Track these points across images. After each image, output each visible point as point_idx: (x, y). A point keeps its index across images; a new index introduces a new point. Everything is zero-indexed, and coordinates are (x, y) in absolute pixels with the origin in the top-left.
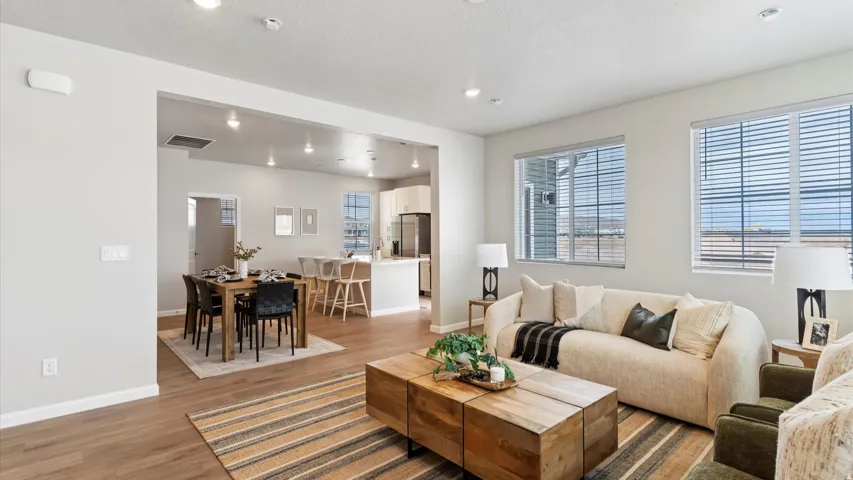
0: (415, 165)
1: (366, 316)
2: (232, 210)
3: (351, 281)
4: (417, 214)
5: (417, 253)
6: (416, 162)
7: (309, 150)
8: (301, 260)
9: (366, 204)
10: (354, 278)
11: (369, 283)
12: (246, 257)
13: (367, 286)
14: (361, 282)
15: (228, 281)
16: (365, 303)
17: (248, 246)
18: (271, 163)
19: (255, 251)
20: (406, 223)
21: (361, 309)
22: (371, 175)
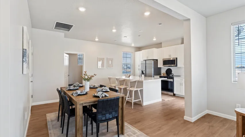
0: (155, 39)
1: (141, 105)
2: (82, 59)
3: (135, 89)
4: (153, 60)
5: (153, 76)
6: (155, 38)
7: (114, 31)
8: (110, 79)
9: (130, 56)
10: (136, 88)
11: (143, 90)
12: (88, 79)
13: (142, 91)
14: (139, 89)
15: (79, 95)
16: (141, 99)
17: (89, 74)
18: (97, 40)
19: (93, 76)
20: (147, 64)
21: (140, 102)
22: (133, 45)
